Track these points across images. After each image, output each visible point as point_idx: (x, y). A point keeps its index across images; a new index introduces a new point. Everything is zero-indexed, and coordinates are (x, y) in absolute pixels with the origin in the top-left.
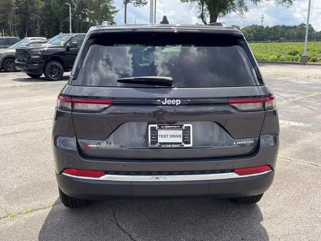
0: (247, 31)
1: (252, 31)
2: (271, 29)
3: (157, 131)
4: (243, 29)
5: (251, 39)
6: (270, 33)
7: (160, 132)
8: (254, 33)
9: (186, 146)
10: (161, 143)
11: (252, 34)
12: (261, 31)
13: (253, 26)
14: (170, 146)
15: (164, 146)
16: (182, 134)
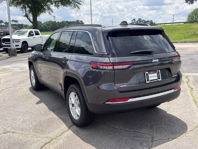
0: (47, 24)
1: (50, 24)
2: (60, 23)
3: (148, 75)
4: (44, 23)
5: (50, 29)
6: (60, 25)
7: (150, 75)
8: (51, 26)
9: (159, 80)
10: (151, 80)
11: (50, 27)
12: (55, 25)
13: (50, 21)
14: (154, 81)
15: (151, 81)
16: (157, 75)
